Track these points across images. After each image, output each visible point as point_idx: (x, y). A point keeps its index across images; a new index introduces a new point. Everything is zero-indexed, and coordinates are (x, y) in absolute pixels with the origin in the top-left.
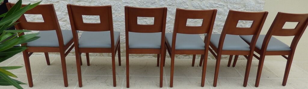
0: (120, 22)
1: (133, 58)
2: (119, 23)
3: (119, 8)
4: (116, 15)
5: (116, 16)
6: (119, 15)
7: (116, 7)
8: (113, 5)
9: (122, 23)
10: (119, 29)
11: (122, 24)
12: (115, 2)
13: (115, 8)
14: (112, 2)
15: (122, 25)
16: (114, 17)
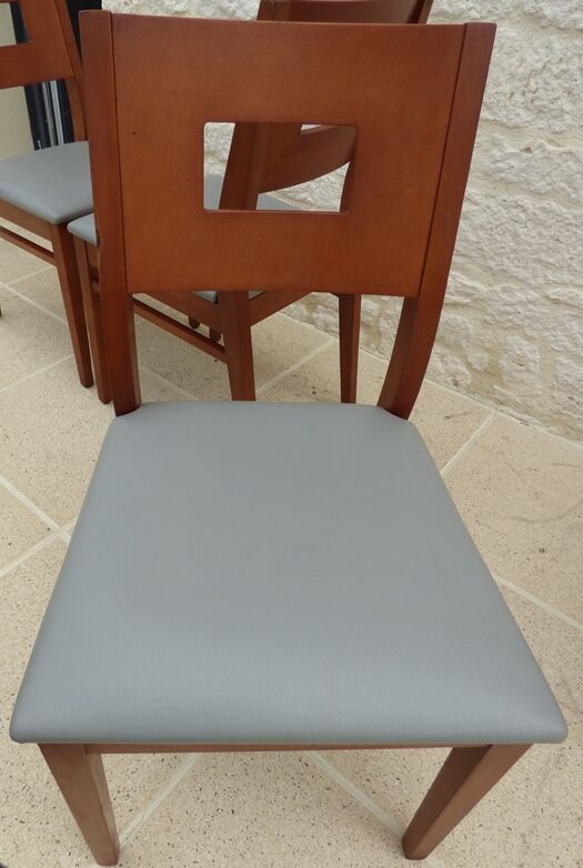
0: (537, 194)
1: (525, 422)
2: (527, 201)
3: (569, 92)
4: (527, 142)
5: (528, 150)
6: (550, 148)
7: (555, 83)
8: (539, 66)
9: (544, 204)
10: (516, 236)
11: (544, 210)
12: (557, 46)
13: (541, 93)
14: (537, 43)
15: (542, 217)
16: (513, 155)
